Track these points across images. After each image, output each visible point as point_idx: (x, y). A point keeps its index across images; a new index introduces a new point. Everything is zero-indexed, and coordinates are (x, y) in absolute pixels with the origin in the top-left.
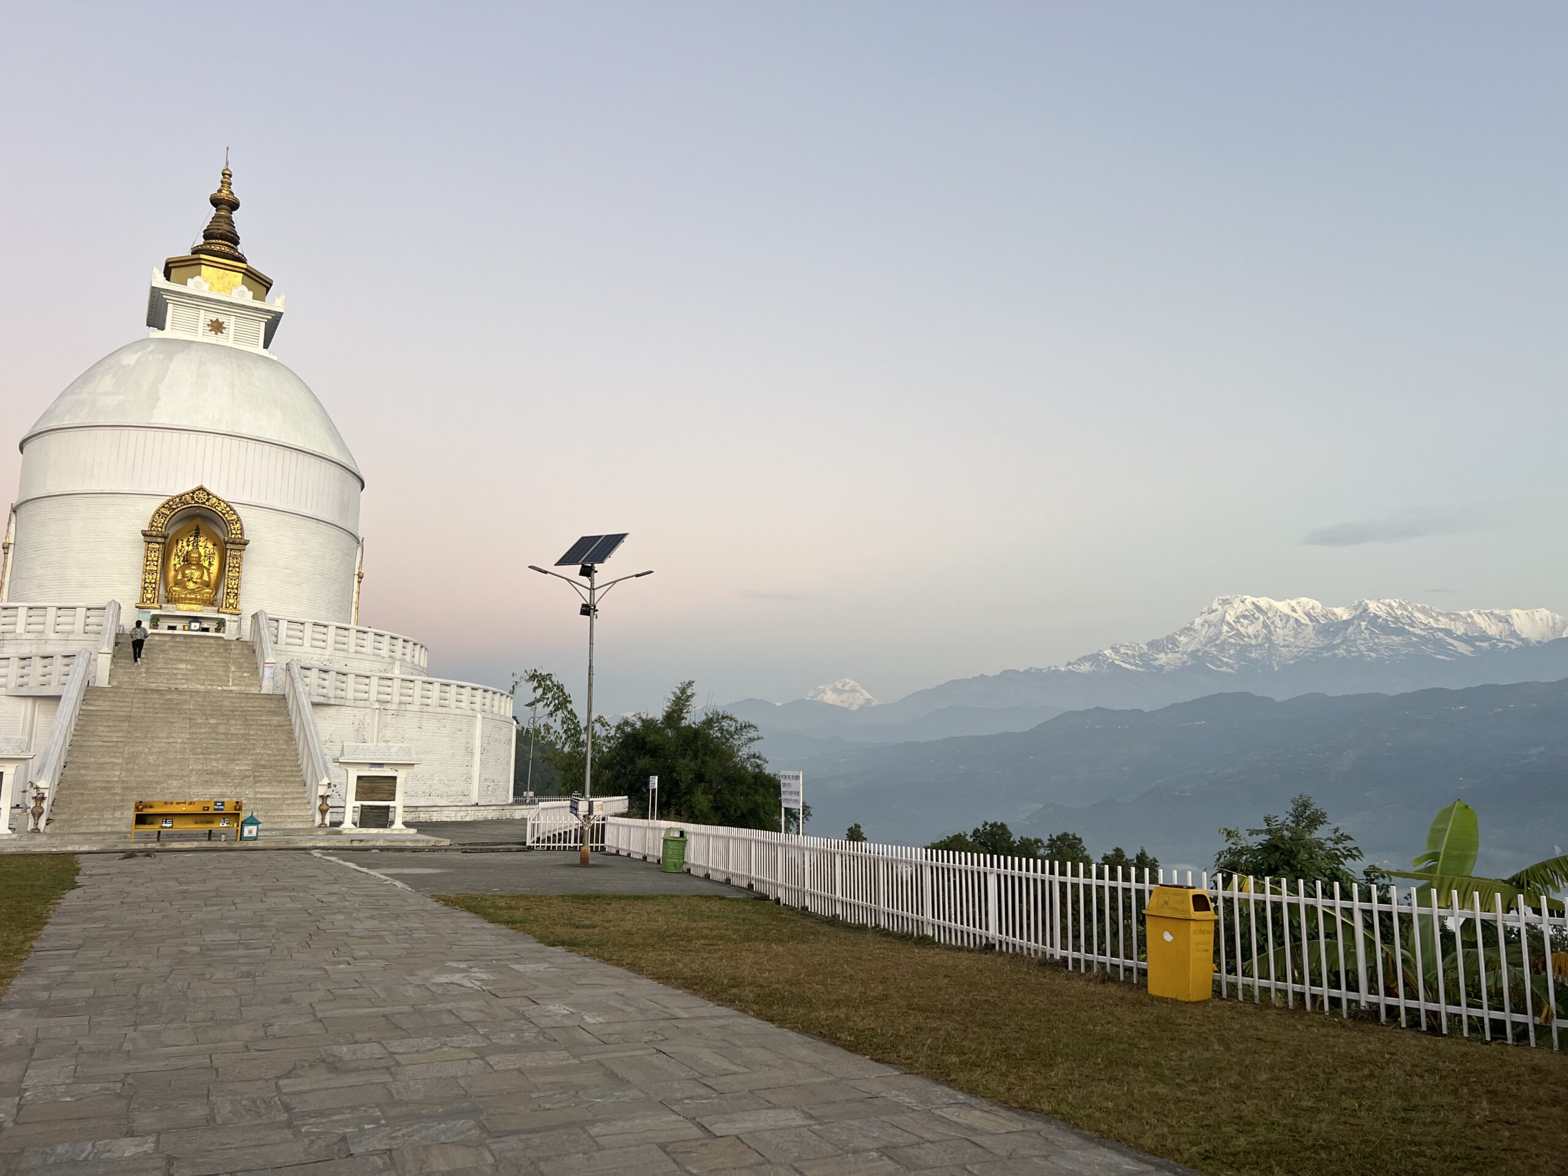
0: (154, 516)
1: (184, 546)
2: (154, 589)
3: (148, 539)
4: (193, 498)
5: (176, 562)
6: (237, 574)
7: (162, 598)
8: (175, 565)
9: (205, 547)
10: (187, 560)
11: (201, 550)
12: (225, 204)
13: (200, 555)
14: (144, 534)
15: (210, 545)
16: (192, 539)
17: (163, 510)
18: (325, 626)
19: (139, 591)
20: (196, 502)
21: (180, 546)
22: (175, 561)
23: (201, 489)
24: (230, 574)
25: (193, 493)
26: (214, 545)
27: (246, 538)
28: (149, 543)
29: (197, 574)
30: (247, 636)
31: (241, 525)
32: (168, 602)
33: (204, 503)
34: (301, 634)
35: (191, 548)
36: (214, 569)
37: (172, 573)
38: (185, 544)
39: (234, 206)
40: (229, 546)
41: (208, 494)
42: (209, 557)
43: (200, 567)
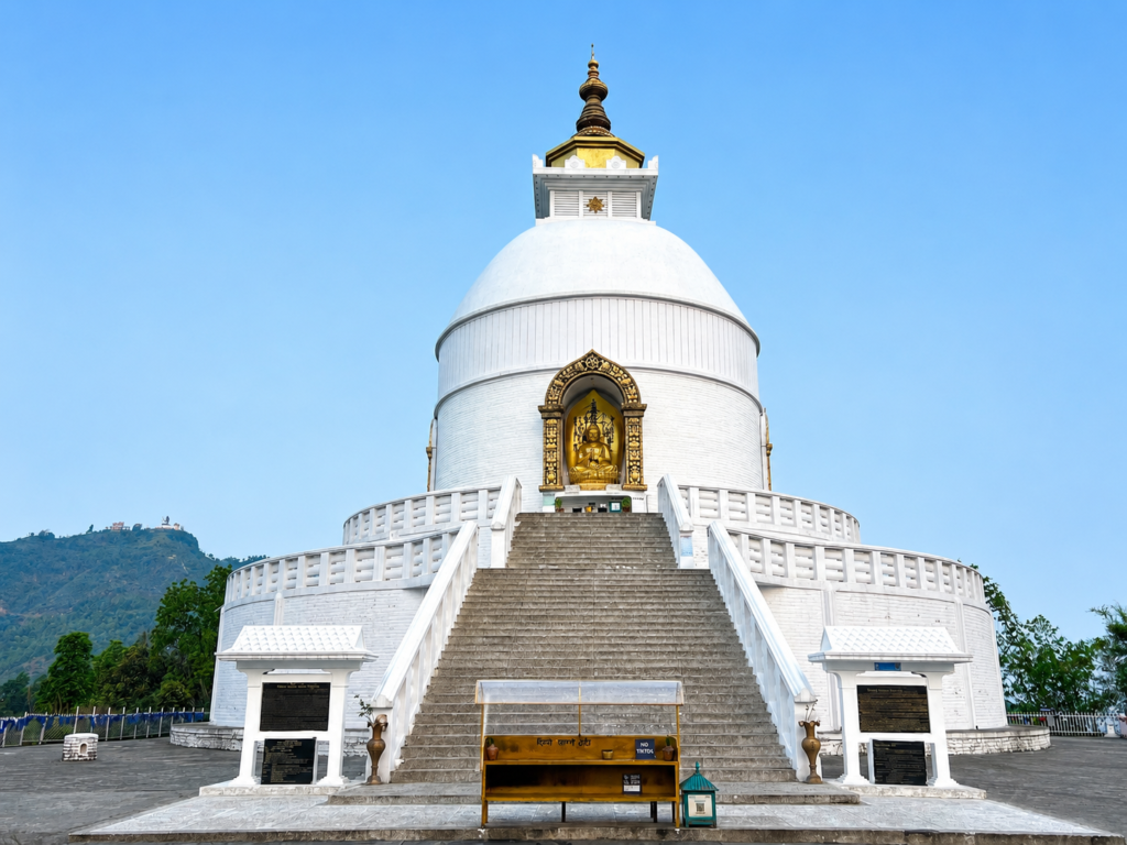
0: (549, 390)
1: (582, 424)
2: (556, 468)
3: (546, 415)
4: (584, 364)
5: (577, 442)
6: (638, 444)
7: (565, 479)
8: (575, 445)
9: (604, 423)
10: (586, 439)
11: (600, 426)
12: (593, 93)
13: (599, 433)
14: (541, 410)
15: (608, 420)
16: (589, 415)
17: (556, 382)
18: (743, 494)
19: (541, 471)
20: (589, 369)
21: (578, 424)
22: (574, 441)
23: (592, 354)
24: (631, 444)
25: (585, 359)
26: (612, 419)
27: (643, 401)
28: (546, 419)
29: (597, 451)
30: (654, 509)
31: (636, 389)
32: (572, 483)
33: (596, 369)
34: (716, 504)
35: (589, 424)
36: (615, 446)
37: (573, 454)
38: (583, 421)
39: (602, 94)
40: (625, 414)
41: (600, 359)
42: (607, 433)
43: (599, 442)
